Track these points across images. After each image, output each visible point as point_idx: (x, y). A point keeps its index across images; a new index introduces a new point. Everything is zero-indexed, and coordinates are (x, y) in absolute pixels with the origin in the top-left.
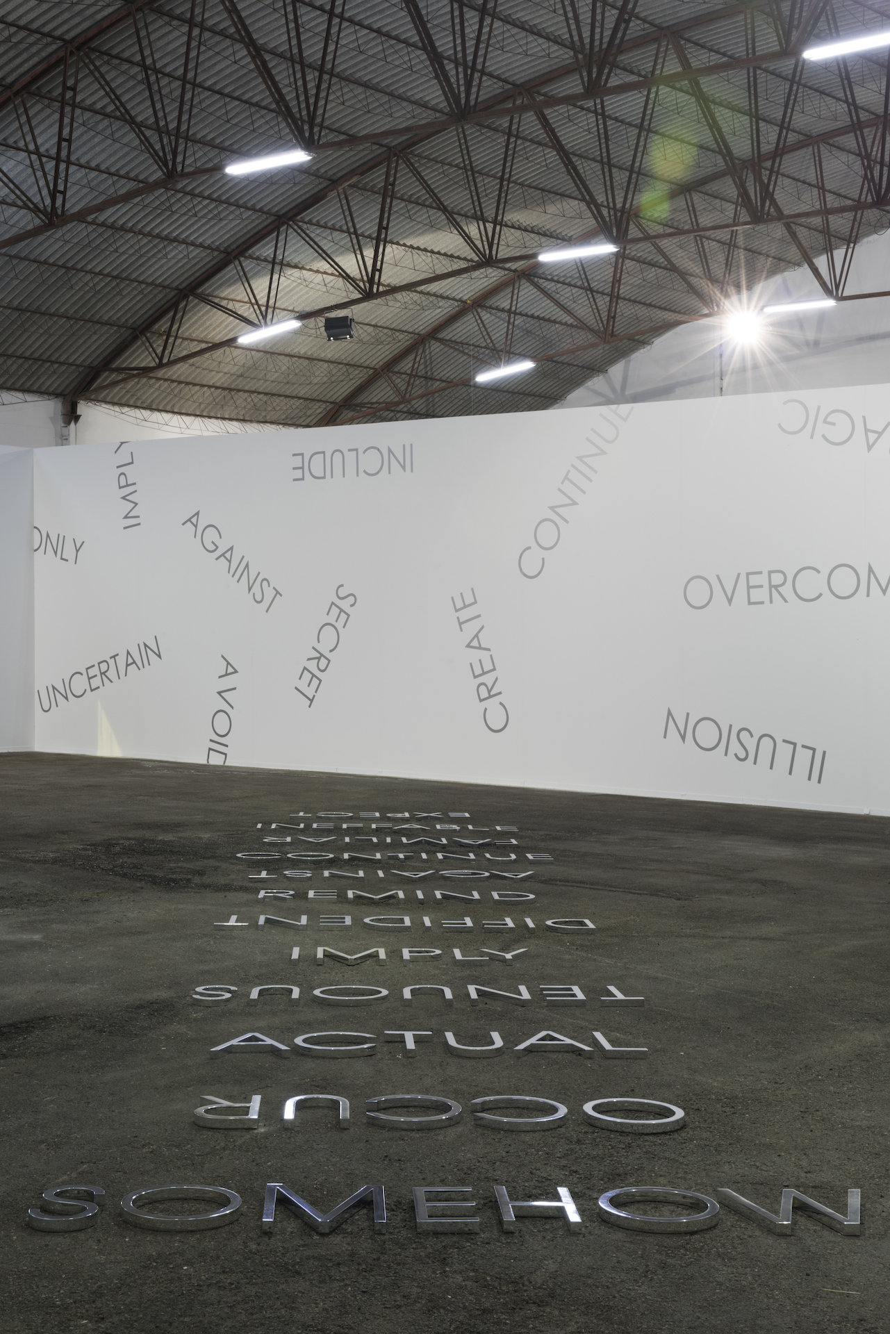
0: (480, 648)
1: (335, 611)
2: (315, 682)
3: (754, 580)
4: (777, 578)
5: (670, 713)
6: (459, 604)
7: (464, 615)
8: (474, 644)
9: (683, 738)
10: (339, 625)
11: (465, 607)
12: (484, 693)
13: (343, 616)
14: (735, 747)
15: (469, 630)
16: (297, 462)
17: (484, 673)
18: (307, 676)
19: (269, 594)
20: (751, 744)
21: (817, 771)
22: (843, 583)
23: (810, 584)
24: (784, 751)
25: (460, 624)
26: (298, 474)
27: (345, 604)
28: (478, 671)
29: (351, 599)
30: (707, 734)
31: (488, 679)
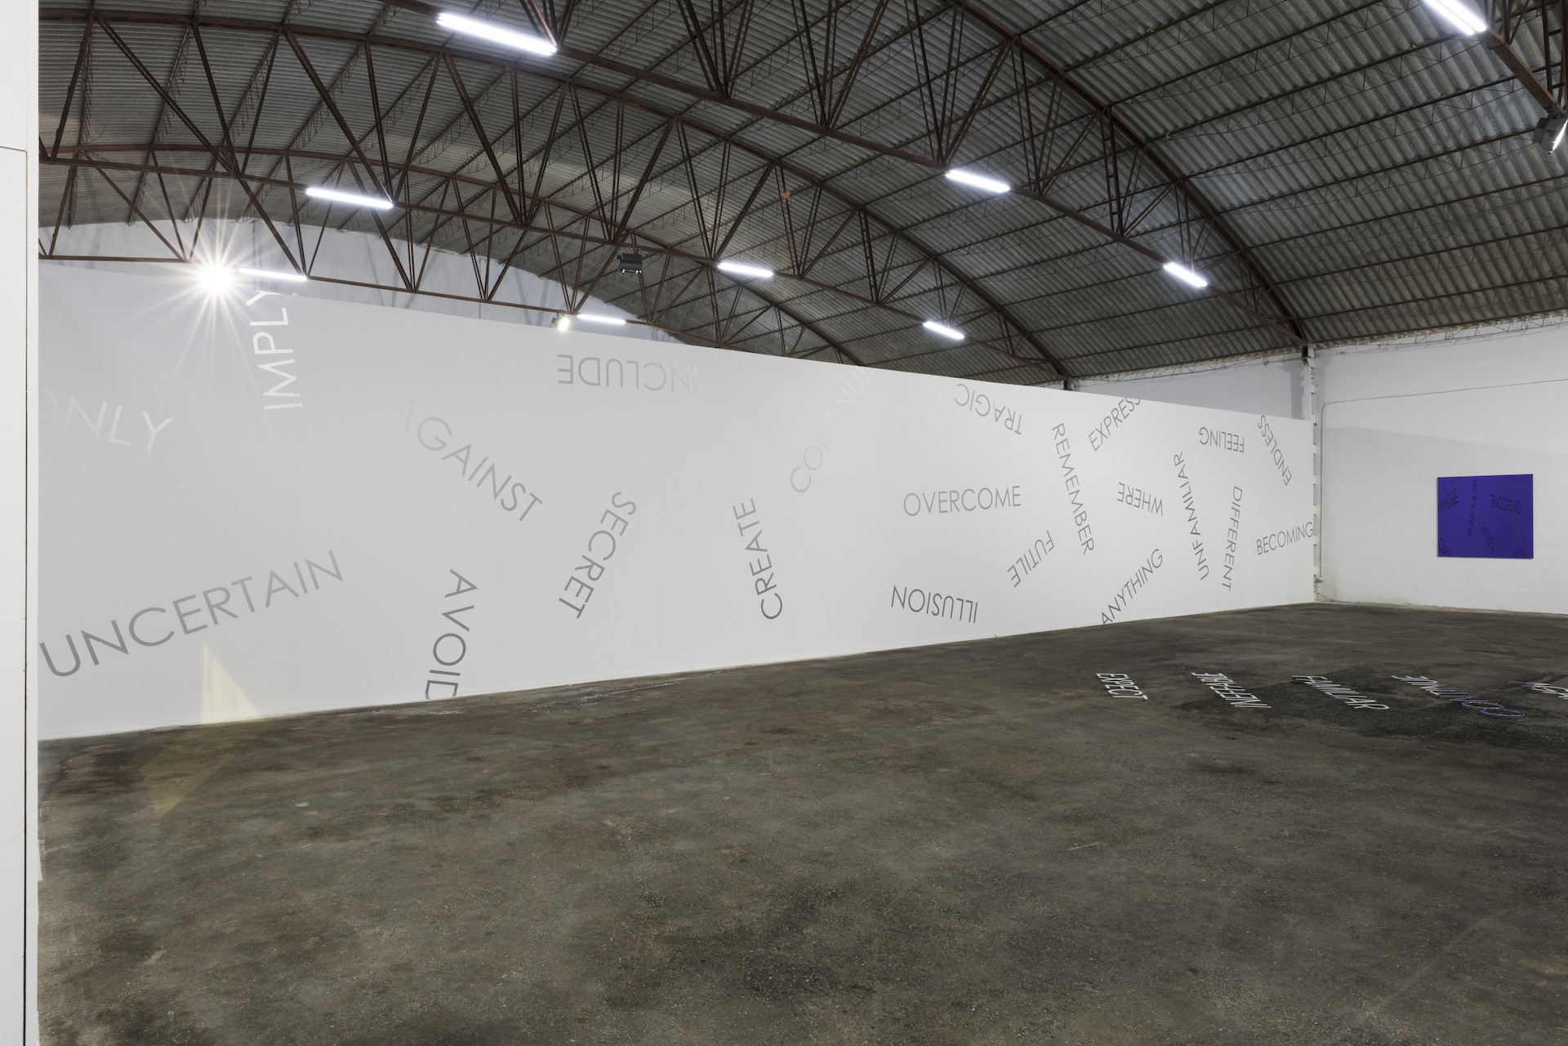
0: (758, 549)
1: (610, 519)
2: (586, 591)
3: (943, 497)
4: (954, 496)
5: (895, 589)
6: (740, 513)
7: (744, 522)
8: (754, 546)
9: (903, 605)
10: (616, 533)
11: (745, 514)
12: (761, 587)
13: (620, 525)
14: (933, 608)
15: (750, 534)
16: (566, 363)
17: (762, 570)
18: (575, 586)
19: (524, 500)
20: (940, 602)
21: (973, 618)
22: (986, 499)
23: (970, 500)
24: (958, 604)
25: (741, 529)
26: (566, 376)
27: (622, 513)
28: (757, 569)
29: (630, 508)
30: (917, 599)
31: (765, 575)
